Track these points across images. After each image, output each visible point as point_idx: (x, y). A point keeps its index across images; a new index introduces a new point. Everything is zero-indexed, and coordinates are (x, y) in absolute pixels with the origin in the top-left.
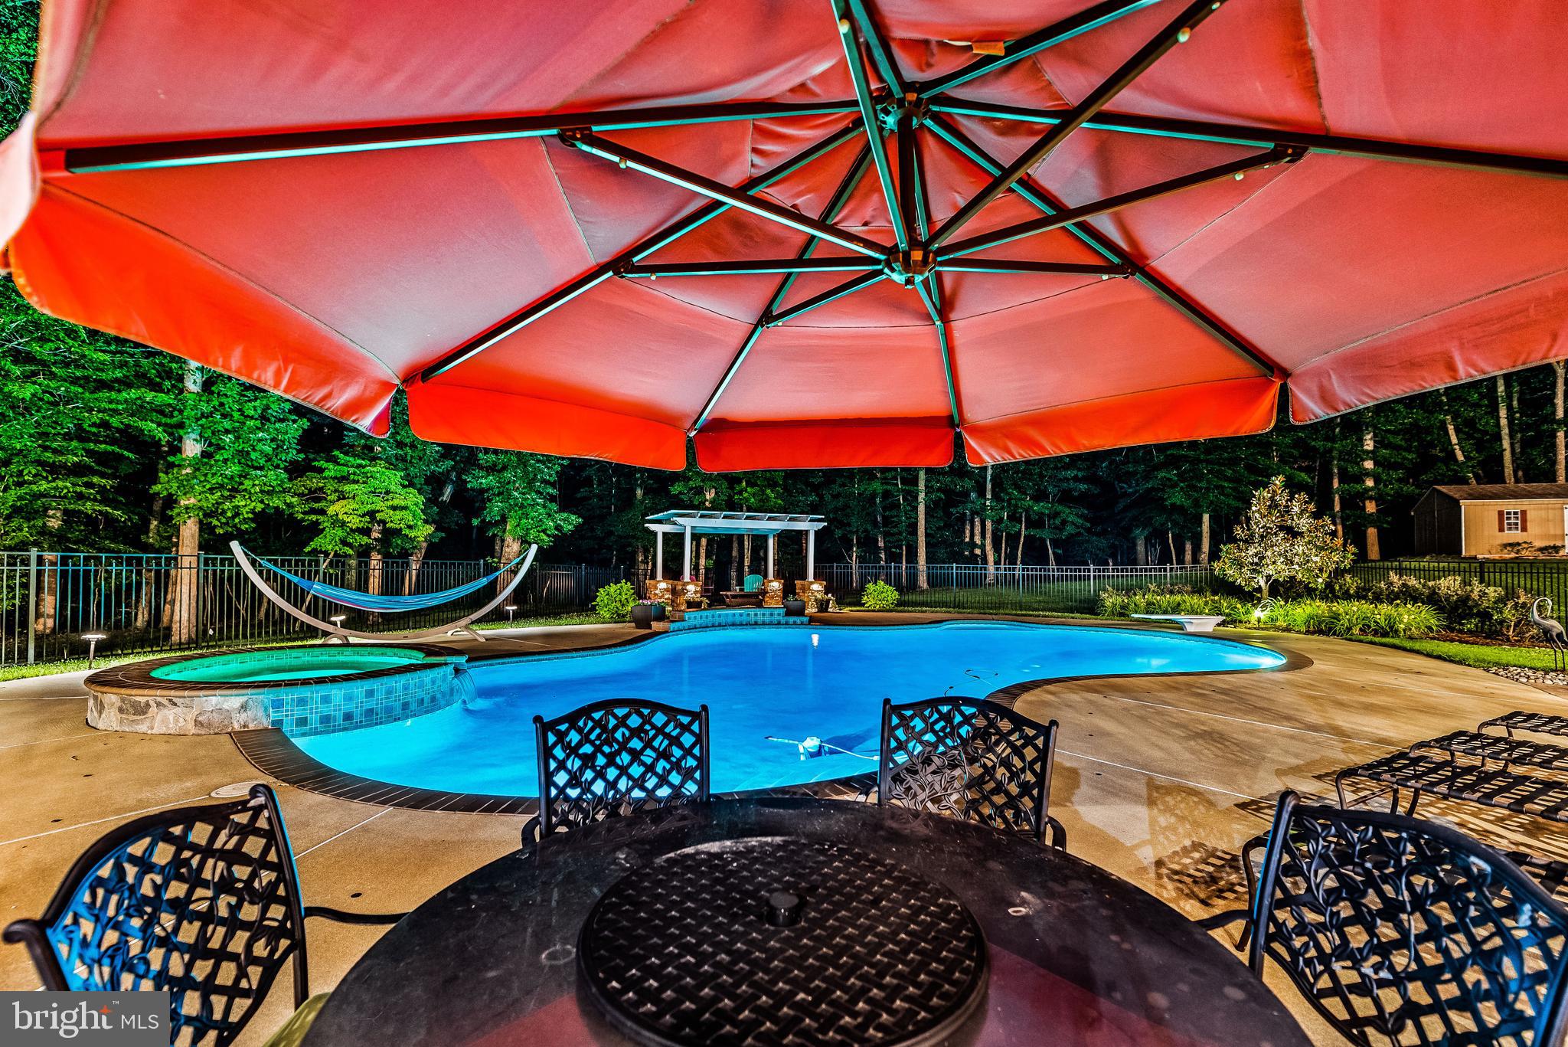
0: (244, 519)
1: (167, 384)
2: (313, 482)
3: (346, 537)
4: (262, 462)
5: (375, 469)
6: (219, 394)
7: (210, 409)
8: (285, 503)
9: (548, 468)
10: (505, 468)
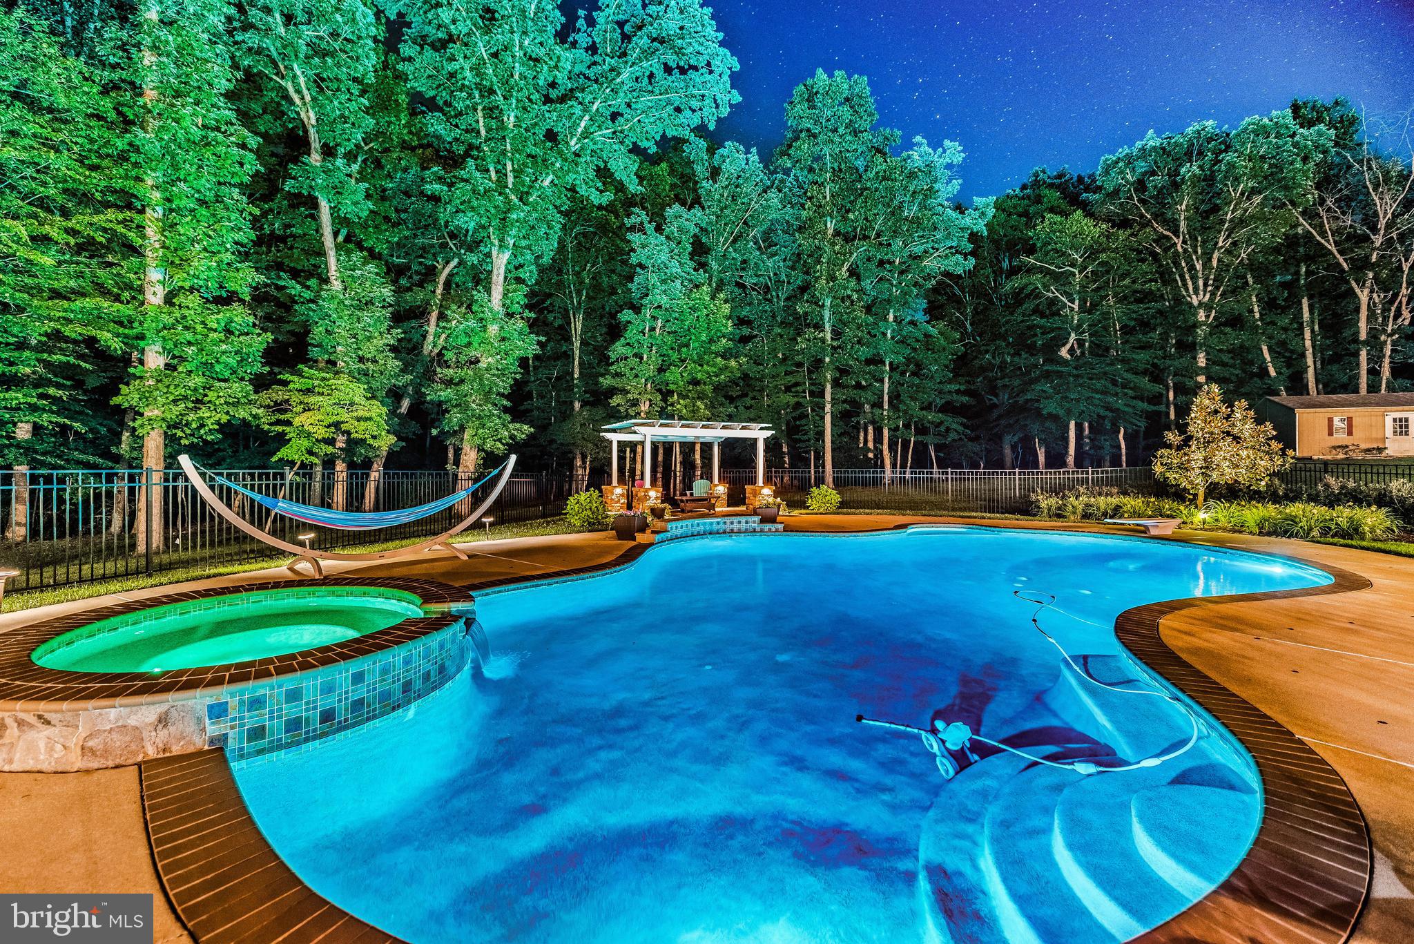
0: (210, 430)
1: (126, 295)
2: (278, 394)
3: (312, 447)
4: (227, 374)
5: (339, 382)
6: (180, 306)
7: (171, 321)
8: (251, 414)
9: (503, 381)
10: (462, 381)
